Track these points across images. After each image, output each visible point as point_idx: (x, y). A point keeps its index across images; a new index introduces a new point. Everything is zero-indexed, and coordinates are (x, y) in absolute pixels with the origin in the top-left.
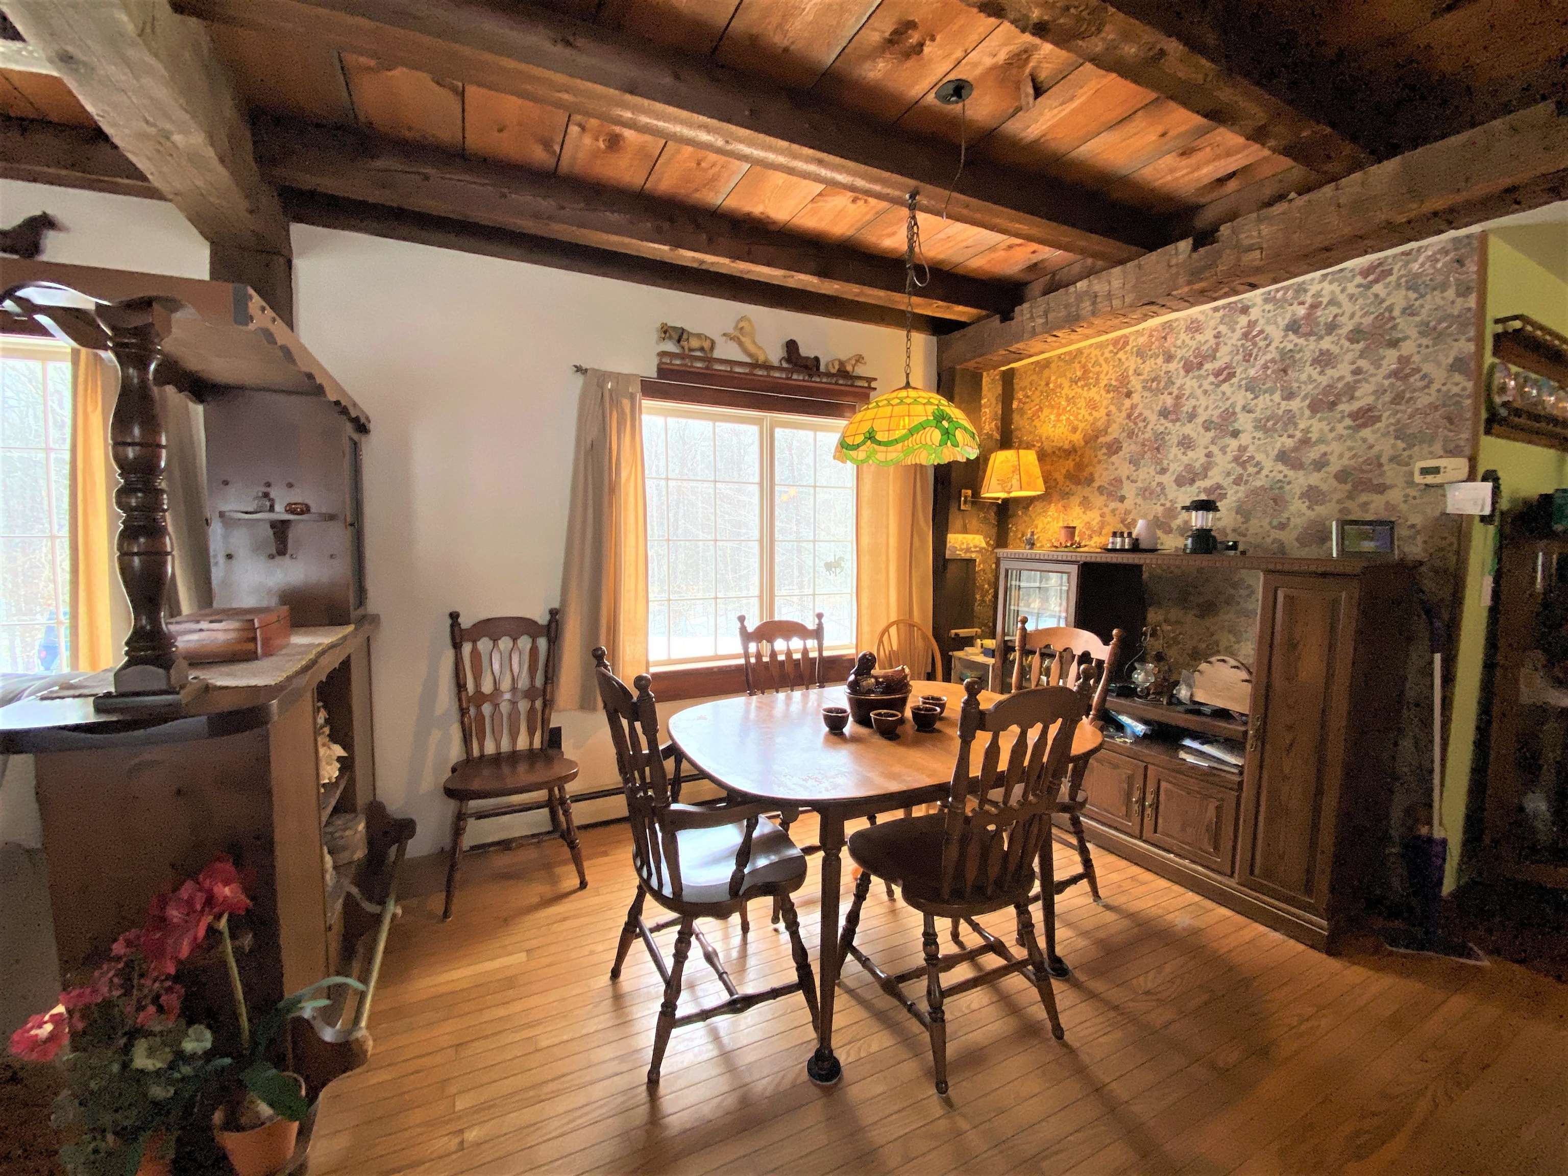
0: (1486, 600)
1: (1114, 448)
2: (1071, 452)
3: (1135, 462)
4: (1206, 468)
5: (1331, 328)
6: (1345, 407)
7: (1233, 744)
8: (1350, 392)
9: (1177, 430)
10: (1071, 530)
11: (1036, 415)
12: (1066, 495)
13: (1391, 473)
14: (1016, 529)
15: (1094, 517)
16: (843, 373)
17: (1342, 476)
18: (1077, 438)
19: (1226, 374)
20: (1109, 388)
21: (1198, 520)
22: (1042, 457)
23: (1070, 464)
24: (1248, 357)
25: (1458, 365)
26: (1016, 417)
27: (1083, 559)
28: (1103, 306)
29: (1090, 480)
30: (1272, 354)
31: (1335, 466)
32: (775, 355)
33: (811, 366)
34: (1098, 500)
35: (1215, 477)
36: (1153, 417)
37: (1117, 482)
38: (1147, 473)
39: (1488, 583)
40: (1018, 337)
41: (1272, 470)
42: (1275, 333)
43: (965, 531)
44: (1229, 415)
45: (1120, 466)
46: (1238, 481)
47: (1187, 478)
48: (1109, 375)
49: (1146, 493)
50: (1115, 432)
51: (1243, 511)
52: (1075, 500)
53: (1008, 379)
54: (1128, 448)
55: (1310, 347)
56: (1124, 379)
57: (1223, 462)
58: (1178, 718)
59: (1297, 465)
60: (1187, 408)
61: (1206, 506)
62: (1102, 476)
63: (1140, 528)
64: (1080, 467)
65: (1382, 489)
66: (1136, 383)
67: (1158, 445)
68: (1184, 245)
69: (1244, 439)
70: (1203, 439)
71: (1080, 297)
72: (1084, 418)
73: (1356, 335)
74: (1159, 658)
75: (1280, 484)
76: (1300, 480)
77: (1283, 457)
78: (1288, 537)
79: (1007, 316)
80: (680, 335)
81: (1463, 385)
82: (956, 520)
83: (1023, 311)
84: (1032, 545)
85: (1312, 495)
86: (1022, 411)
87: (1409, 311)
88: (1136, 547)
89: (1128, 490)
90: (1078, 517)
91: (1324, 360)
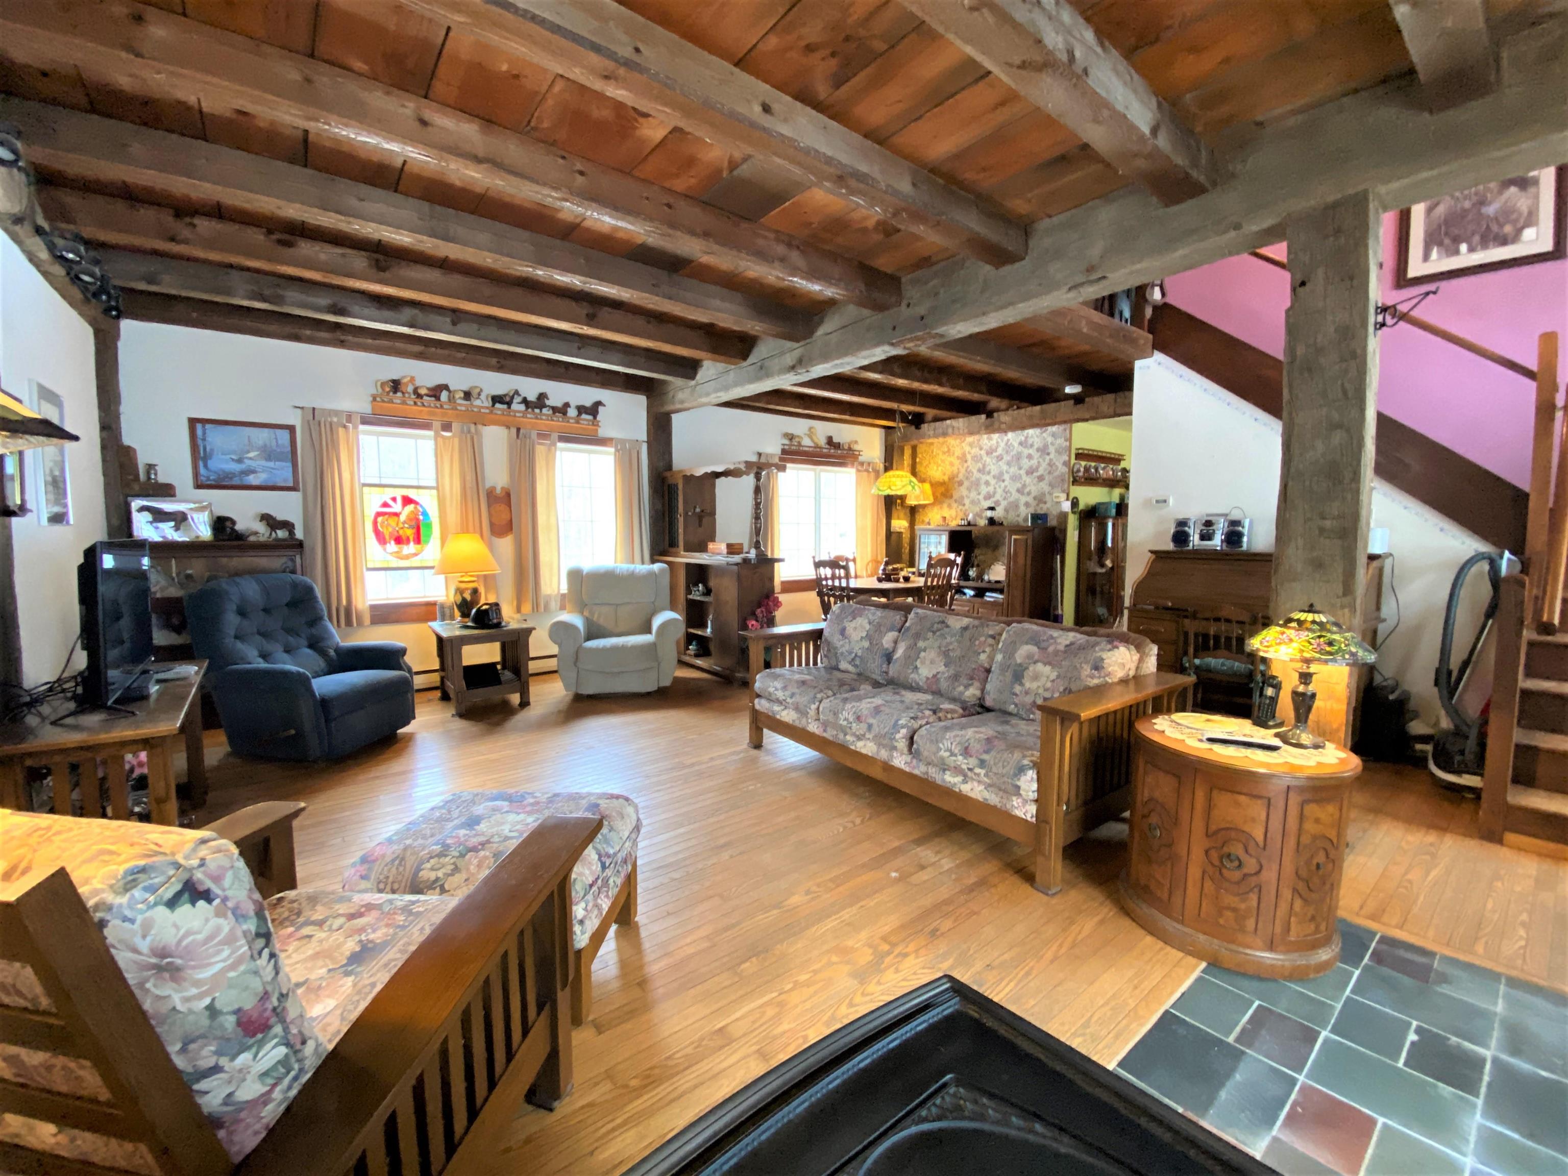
0: (1076, 539)
1: (961, 483)
2: (943, 484)
3: (969, 489)
4: (995, 493)
5: (1032, 446)
6: (1035, 474)
7: (1001, 591)
8: (1037, 469)
9: (985, 478)
10: (944, 518)
11: (927, 466)
12: (941, 503)
13: (1048, 498)
14: (918, 517)
15: (953, 513)
16: (850, 449)
17: (1035, 498)
18: (946, 478)
19: (1000, 458)
20: (958, 458)
21: (989, 514)
22: (932, 485)
23: (942, 489)
24: (1007, 452)
25: (1065, 464)
26: (918, 466)
27: (949, 528)
28: (956, 431)
29: (951, 497)
30: (1014, 452)
31: (1033, 495)
32: (822, 442)
33: (837, 446)
34: (955, 505)
35: (998, 497)
36: (975, 471)
37: (962, 498)
38: (973, 495)
39: (1077, 533)
40: (923, 437)
41: (1015, 495)
42: (1016, 445)
43: (899, 518)
44: (1001, 474)
45: (963, 491)
46: (1005, 499)
47: (988, 497)
48: (958, 452)
49: (973, 502)
50: (961, 476)
51: (1006, 510)
52: (945, 505)
53: (914, 449)
54: (966, 484)
55: (1026, 452)
56: (964, 455)
57: (1000, 491)
58: (983, 585)
59: (1023, 494)
60: (987, 469)
61: (992, 509)
62: (956, 495)
63: (970, 517)
64: (947, 490)
65: (1045, 503)
66: (969, 457)
67: (977, 484)
68: (983, 416)
69: (1006, 483)
70: (993, 482)
71: (948, 426)
72: (949, 470)
73: (1038, 450)
74: (978, 566)
75: (1017, 500)
76: (1023, 499)
77: (1018, 491)
78: (1020, 520)
79: (918, 427)
80: (791, 437)
81: (1065, 470)
82: (895, 514)
83: (925, 426)
84: (929, 524)
85: (1027, 505)
86: (921, 463)
87: (1052, 444)
88: (969, 524)
89: (967, 501)
90: (947, 512)
91: (1030, 457)
